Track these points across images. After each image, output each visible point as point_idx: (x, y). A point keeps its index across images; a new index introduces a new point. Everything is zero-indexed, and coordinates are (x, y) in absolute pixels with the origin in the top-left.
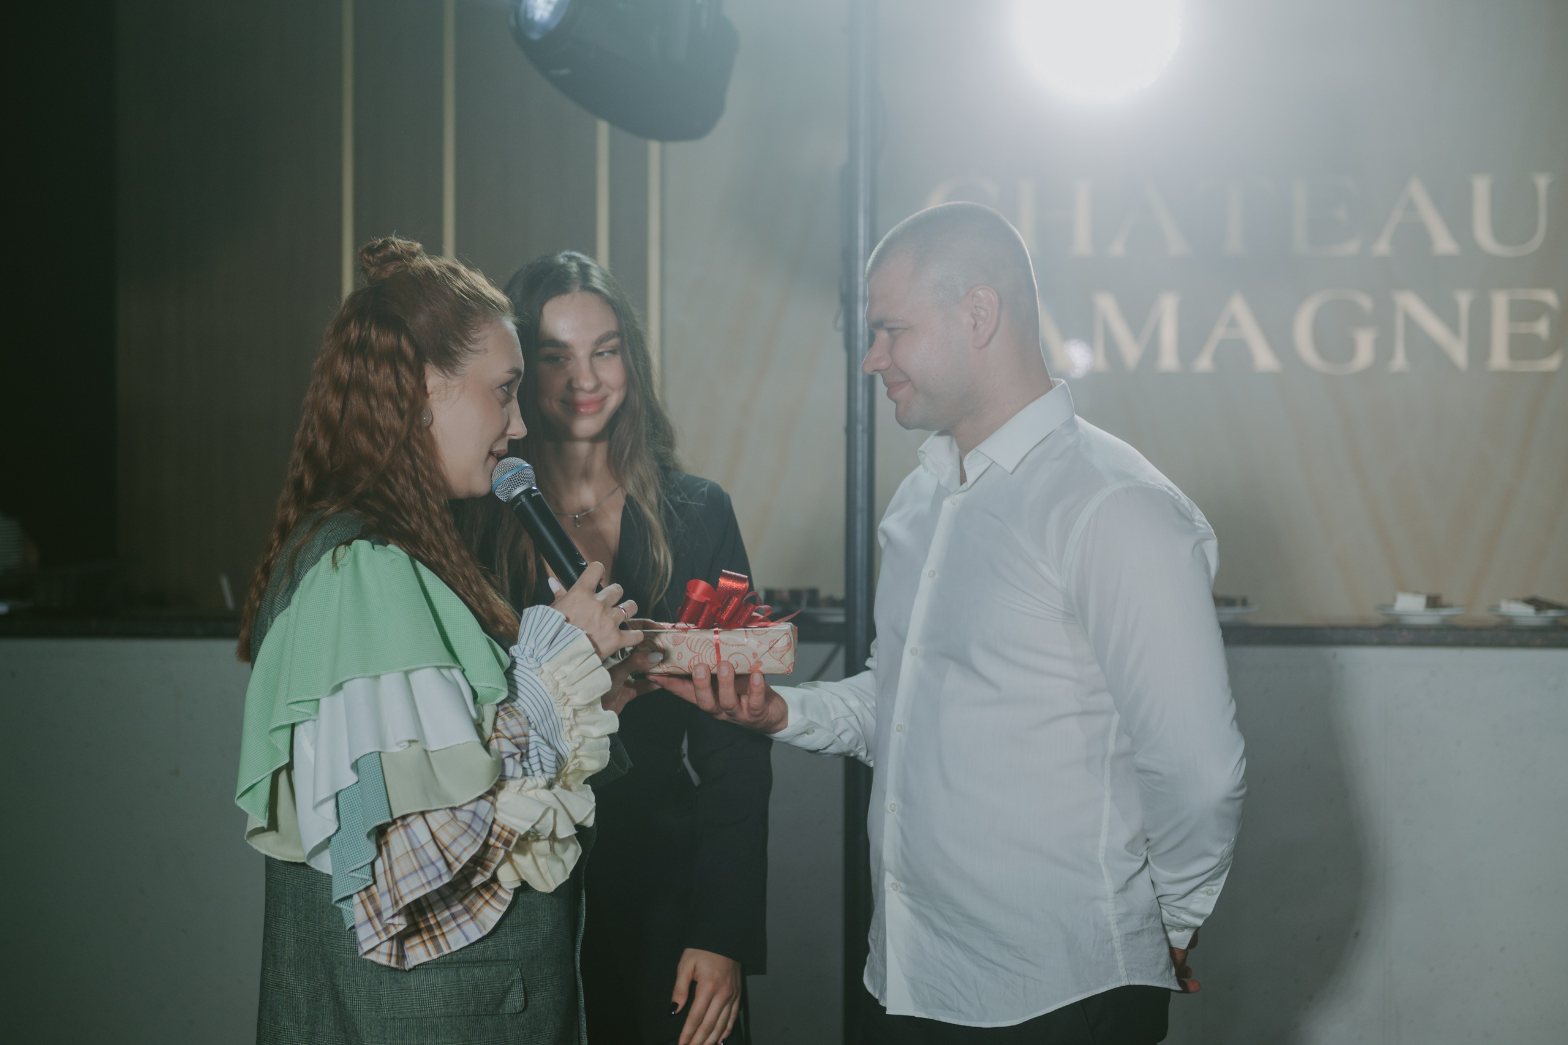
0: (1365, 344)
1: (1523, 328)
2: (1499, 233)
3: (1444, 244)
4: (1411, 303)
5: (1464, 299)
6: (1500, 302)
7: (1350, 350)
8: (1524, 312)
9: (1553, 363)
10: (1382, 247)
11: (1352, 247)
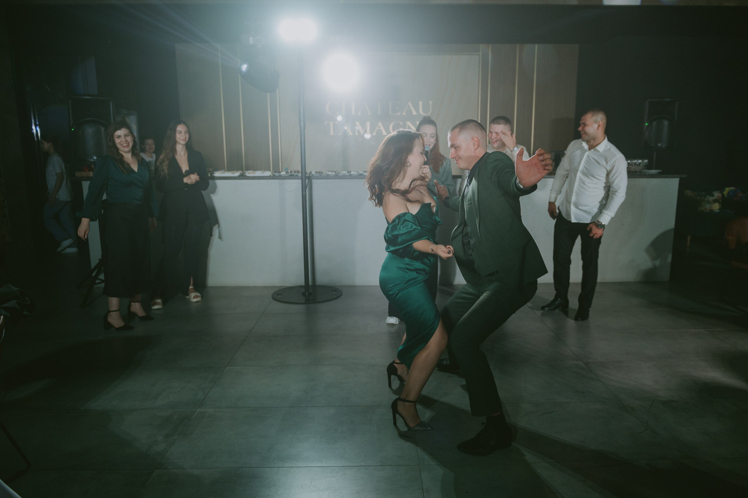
2: (424, 111)
3: (414, 113)
10: (404, 114)
11: (399, 114)
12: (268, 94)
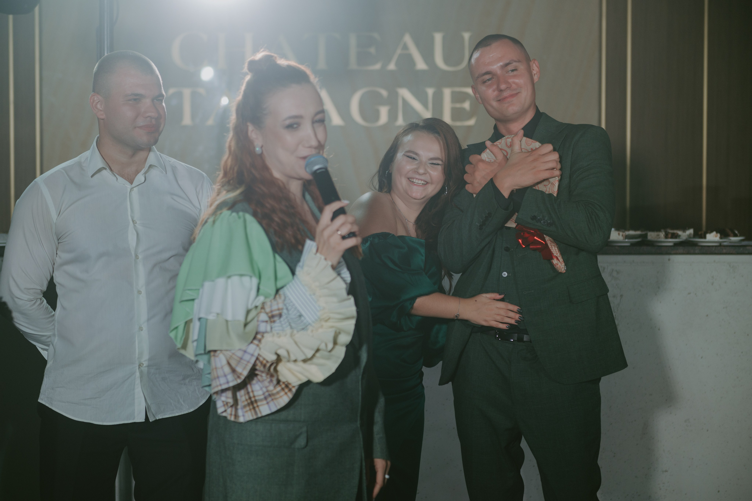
0: (384, 112)
1: (458, 105)
2: (447, 60)
3: (421, 65)
4: (405, 93)
5: (430, 92)
6: (447, 93)
7: (377, 116)
8: (458, 98)
9: (471, 122)
10: (392, 67)
11: (378, 67)
12: (11, 17)
